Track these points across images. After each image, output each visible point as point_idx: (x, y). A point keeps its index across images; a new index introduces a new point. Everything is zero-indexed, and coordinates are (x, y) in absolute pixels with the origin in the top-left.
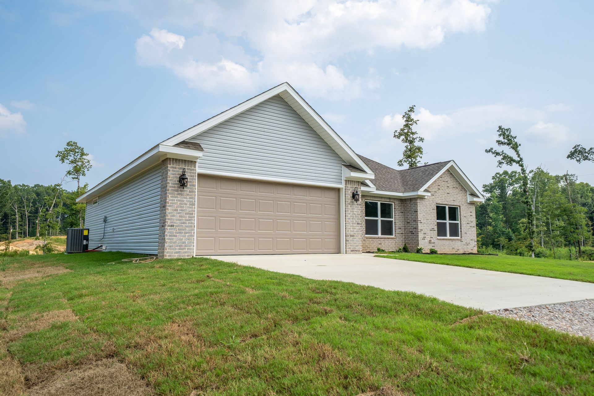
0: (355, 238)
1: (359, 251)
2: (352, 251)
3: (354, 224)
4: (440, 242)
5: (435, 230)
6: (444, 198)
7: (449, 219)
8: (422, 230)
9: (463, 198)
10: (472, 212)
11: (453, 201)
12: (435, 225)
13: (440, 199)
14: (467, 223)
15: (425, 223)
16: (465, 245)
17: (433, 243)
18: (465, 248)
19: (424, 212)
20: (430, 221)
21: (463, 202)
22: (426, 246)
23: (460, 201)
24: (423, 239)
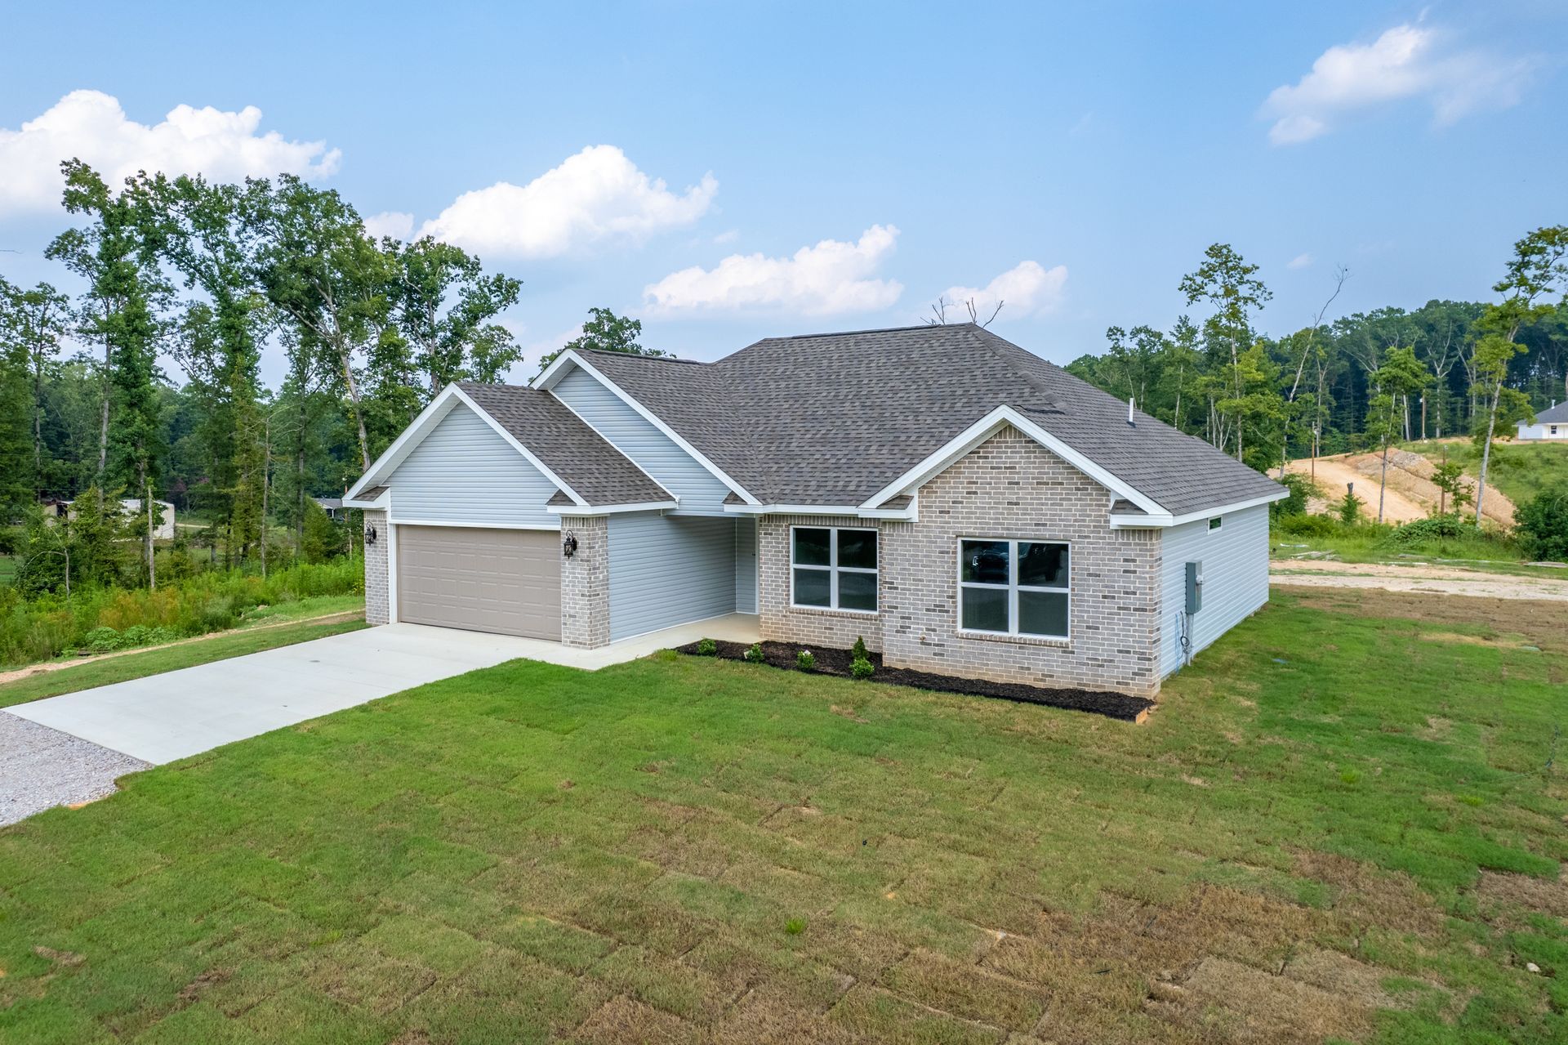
5: (948, 612)
6: (991, 519)
7: (1022, 582)
8: (896, 608)
9: (1090, 516)
10: (1134, 561)
11: (1036, 525)
12: (948, 597)
13: (976, 523)
14: (1105, 597)
15: (910, 590)
16: (1084, 664)
17: (937, 645)
18: (1087, 675)
19: (908, 560)
20: (929, 586)
21: (1089, 526)
22: (910, 652)
23: (1070, 526)
24: (897, 632)
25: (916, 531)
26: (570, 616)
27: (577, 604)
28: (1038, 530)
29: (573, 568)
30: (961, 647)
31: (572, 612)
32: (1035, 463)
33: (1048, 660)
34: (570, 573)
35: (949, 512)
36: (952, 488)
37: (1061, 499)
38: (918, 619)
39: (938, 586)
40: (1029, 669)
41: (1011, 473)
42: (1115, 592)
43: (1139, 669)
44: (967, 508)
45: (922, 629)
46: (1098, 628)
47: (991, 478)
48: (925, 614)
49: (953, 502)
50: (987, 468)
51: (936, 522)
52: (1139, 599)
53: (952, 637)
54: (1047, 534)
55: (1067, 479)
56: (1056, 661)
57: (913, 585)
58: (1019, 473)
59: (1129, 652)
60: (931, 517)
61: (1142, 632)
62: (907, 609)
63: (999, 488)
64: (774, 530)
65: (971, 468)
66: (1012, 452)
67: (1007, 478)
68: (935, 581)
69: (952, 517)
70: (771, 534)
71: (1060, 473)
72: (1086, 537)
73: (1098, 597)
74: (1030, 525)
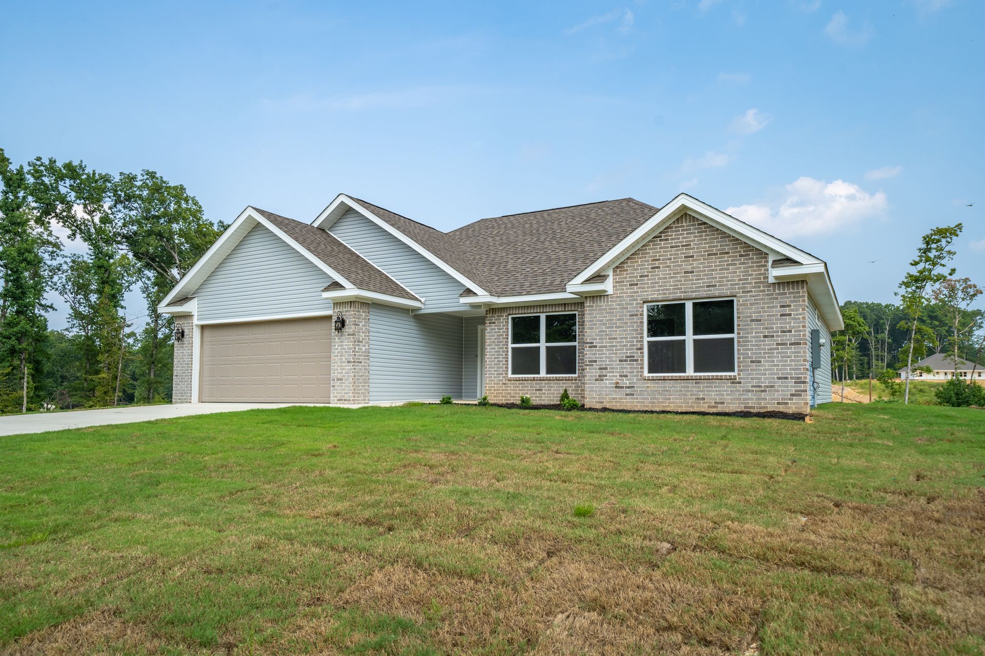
0: (344, 383)
1: (349, 400)
2: (339, 400)
3: (343, 362)
4: (650, 384)
5: (637, 360)
6: (671, 286)
7: (695, 333)
8: (595, 361)
9: (752, 275)
10: (789, 306)
11: (707, 286)
12: (637, 349)
13: (659, 290)
14: (765, 337)
15: (606, 347)
16: (750, 391)
17: (629, 387)
18: (752, 399)
19: (605, 324)
20: (621, 342)
21: (751, 283)
22: (606, 395)
23: (736, 284)
24: (596, 380)
25: (611, 301)
26: (338, 379)
27: (343, 369)
28: (709, 291)
29: (341, 342)
30: (647, 387)
31: (339, 376)
32: (706, 239)
33: (719, 391)
34: (339, 346)
35: (637, 284)
36: (639, 266)
37: (727, 265)
38: (613, 368)
39: (629, 342)
40: (703, 399)
41: (686, 249)
42: (774, 332)
43: (796, 391)
44: (652, 279)
45: (616, 376)
46: (760, 362)
47: (671, 255)
48: (618, 365)
49: (641, 277)
50: (667, 247)
51: (627, 293)
52: (794, 336)
53: (640, 380)
54: (717, 293)
55: (732, 249)
56: (725, 391)
57: (609, 343)
58: (693, 248)
59: (786, 378)
60: (623, 289)
61: (798, 361)
62: (604, 361)
63: (678, 262)
64: (496, 320)
65: (654, 249)
66: (687, 234)
67: (684, 253)
68: (626, 338)
69: (639, 288)
70: (494, 323)
71: (727, 245)
72: (749, 292)
73: (759, 337)
74: (703, 287)
